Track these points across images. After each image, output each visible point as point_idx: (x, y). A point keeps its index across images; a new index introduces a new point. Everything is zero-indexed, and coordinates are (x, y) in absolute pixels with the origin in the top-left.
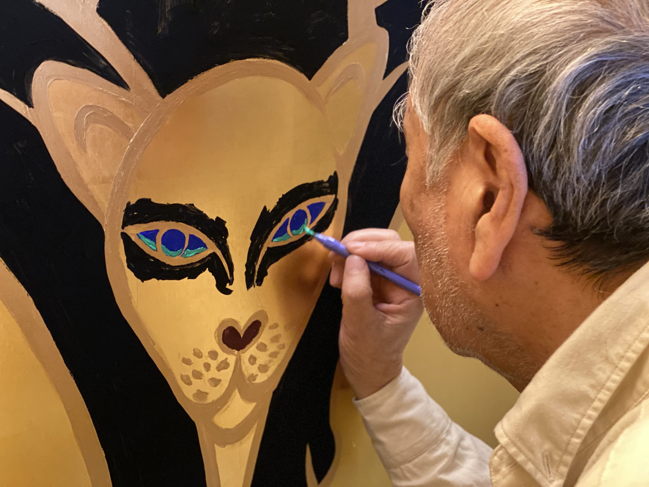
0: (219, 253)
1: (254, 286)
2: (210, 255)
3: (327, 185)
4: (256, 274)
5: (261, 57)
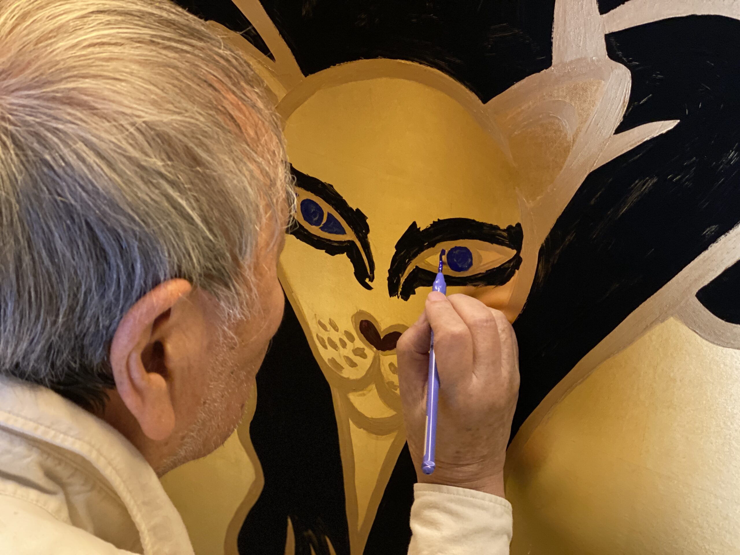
0: (358, 244)
1: (398, 297)
2: (349, 241)
3: (505, 234)
4: (401, 286)
5: (417, 62)
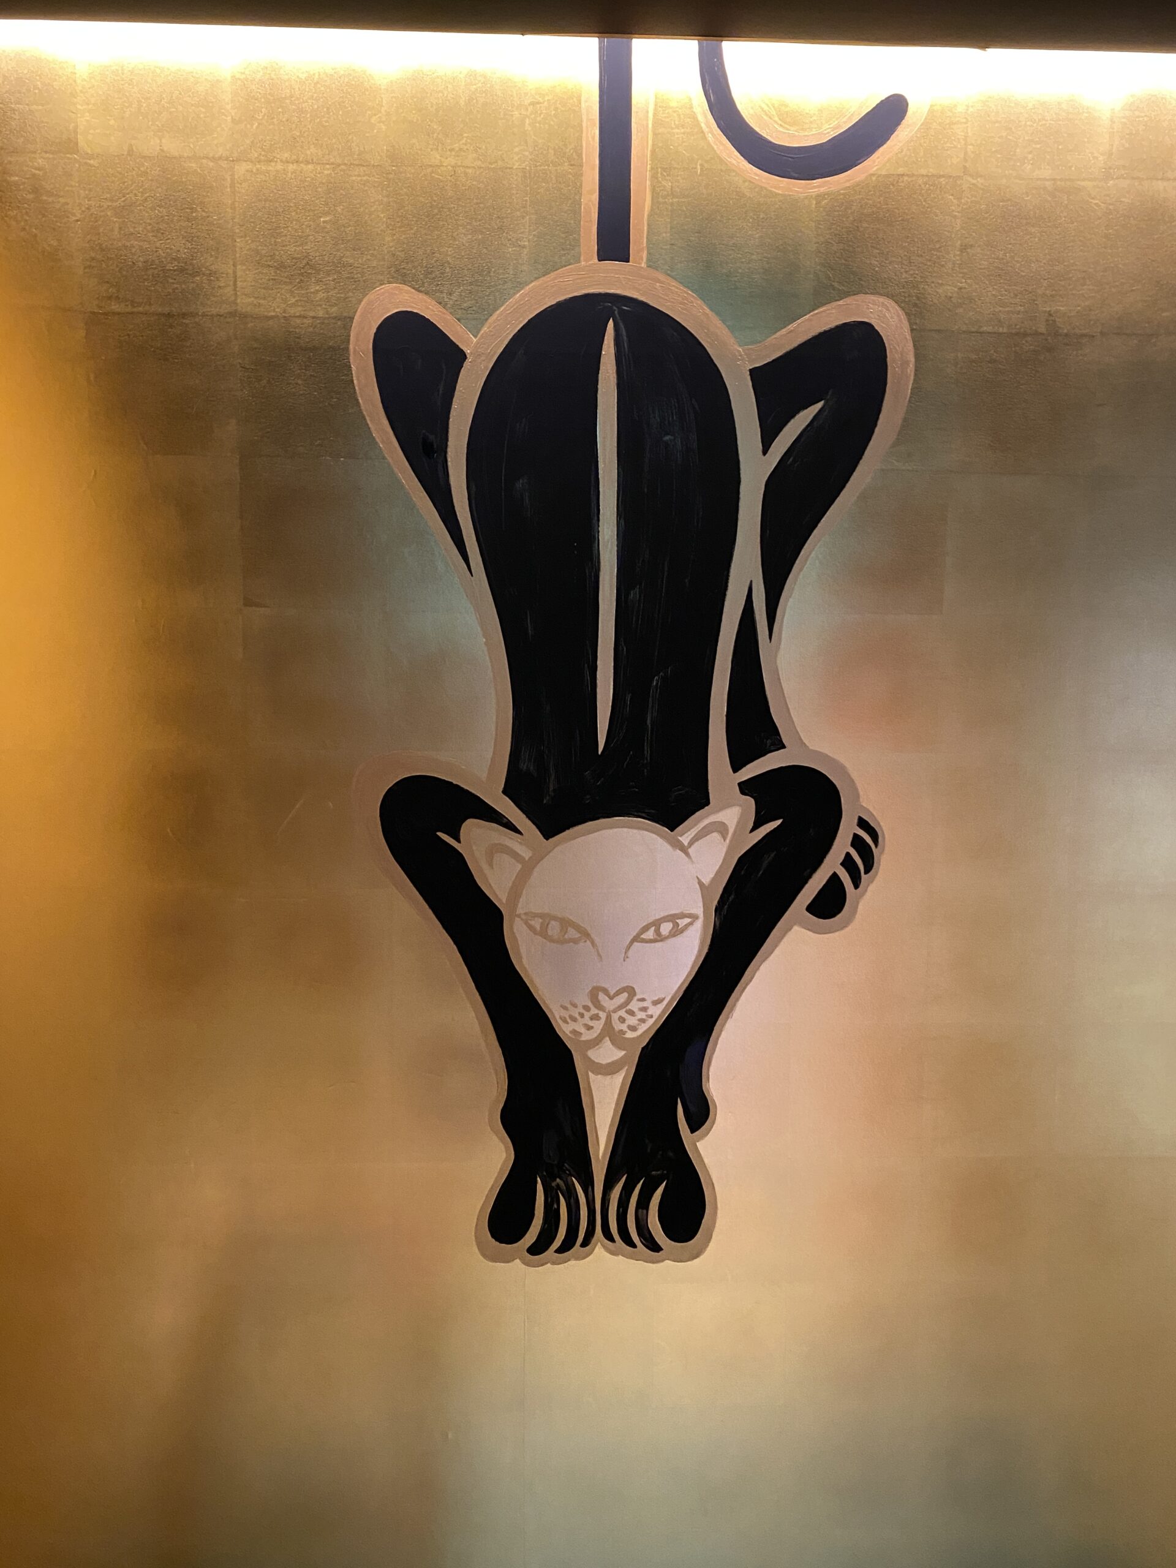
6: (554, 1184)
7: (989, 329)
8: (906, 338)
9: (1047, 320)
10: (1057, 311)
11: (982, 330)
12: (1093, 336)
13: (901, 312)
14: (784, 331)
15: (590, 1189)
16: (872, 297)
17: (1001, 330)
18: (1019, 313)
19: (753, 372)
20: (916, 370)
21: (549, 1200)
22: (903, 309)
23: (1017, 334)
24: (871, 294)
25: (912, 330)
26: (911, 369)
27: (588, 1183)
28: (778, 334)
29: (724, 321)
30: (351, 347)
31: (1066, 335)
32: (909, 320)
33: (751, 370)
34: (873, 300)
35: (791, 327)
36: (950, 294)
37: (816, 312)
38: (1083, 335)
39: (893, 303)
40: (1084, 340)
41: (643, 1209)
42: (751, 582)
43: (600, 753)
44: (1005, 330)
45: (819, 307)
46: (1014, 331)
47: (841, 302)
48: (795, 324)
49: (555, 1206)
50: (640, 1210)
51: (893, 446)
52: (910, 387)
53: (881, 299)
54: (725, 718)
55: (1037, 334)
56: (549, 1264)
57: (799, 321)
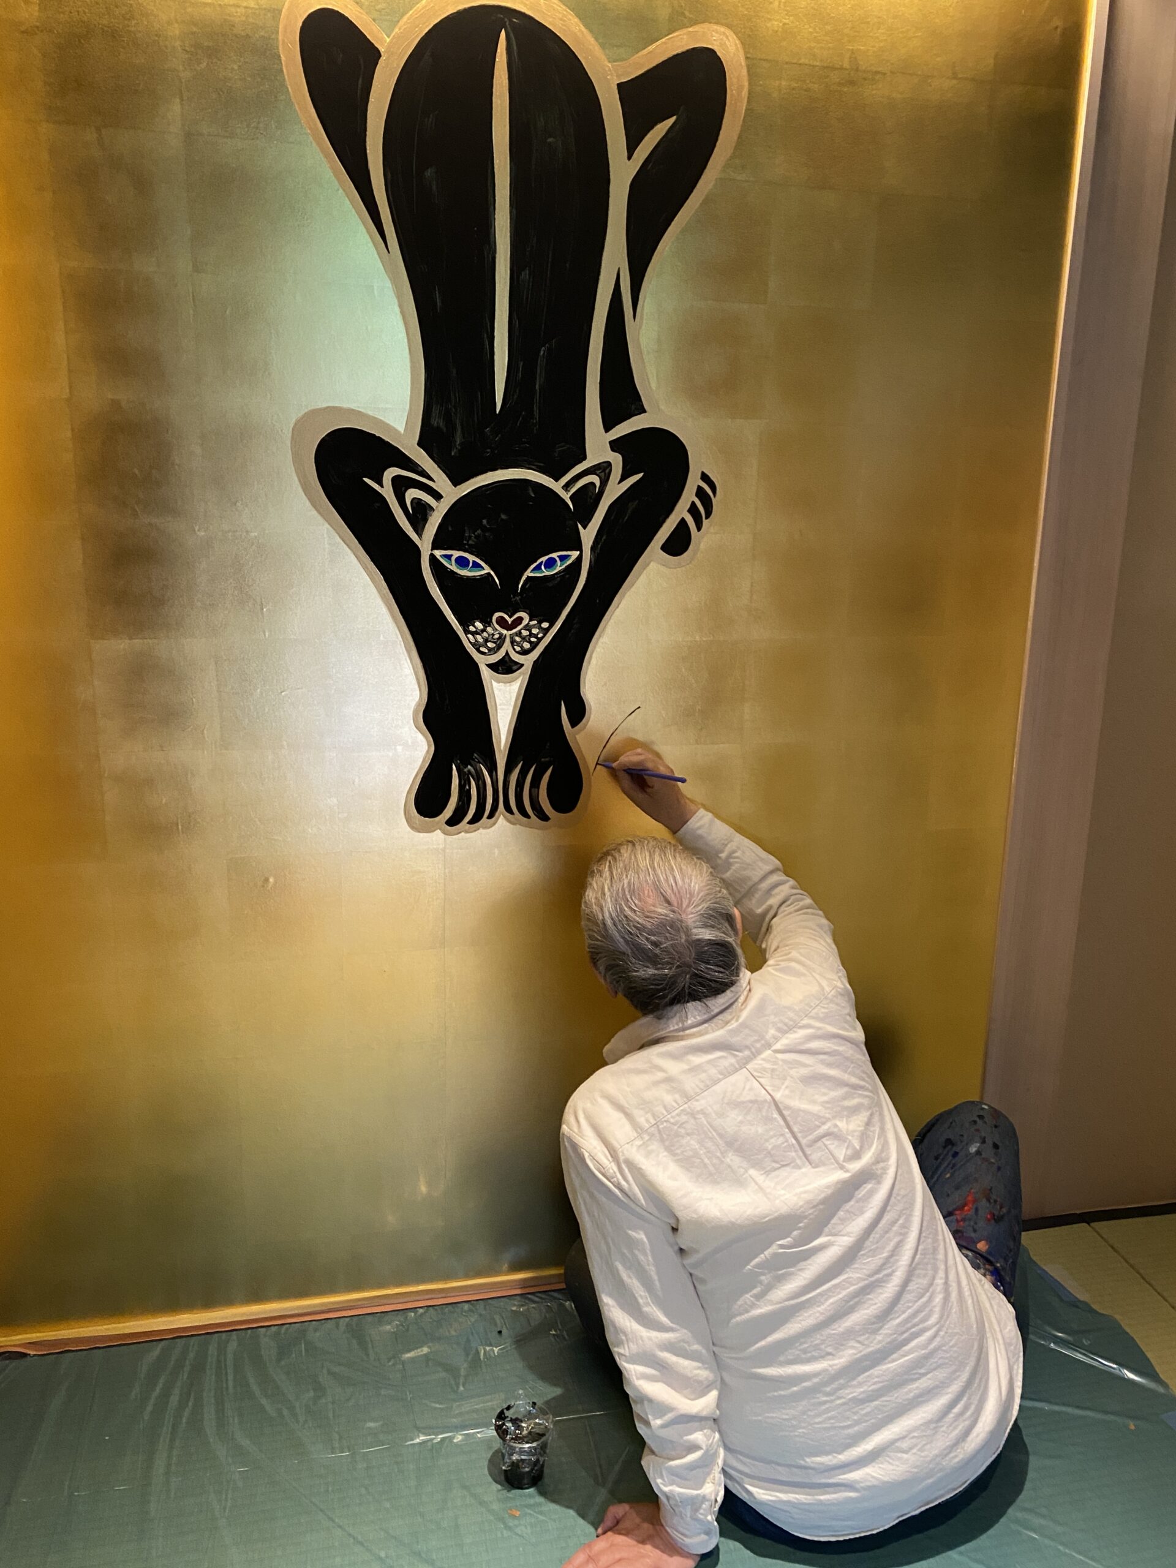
6: (466, 770)
7: (807, 62)
8: (741, 65)
9: (850, 58)
10: (859, 50)
11: (801, 62)
12: (885, 74)
13: (738, 42)
14: (645, 52)
15: (494, 773)
16: (715, 27)
17: (815, 63)
18: (829, 48)
19: (620, 86)
20: (749, 94)
21: (463, 782)
22: (739, 39)
23: (827, 67)
24: (715, 23)
25: (747, 58)
26: (745, 93)
27: (492, 768)
28: (640, 54)
29: (596, 39)
30: (280, 38)
31: (864, 71)
32: (744, 49)
33: (618, 85)
34: (716, 30)
35: (650, 48)
36: (776, 29)
37: (671, 36)
38: (877, 72)
39: (732, 33)
40: (877, 77)
41: (535, 787)
42: (619, 269)
43: (497, 412)
44: (818, 64)
45: (673, 32)
46: (825, 65)
47: (690, 29)
48: (654, 46)
49: (467, 787)
50: (533, 790)
51: (731, 158)
52: (744, 108)
53: (722, 29)
54: (598, 385)
55: (842, 68)
56: (463, 833)
57: (658, 43)
